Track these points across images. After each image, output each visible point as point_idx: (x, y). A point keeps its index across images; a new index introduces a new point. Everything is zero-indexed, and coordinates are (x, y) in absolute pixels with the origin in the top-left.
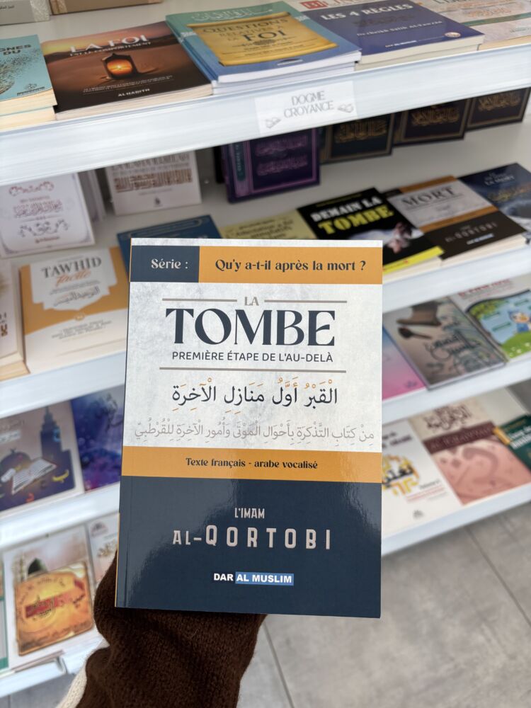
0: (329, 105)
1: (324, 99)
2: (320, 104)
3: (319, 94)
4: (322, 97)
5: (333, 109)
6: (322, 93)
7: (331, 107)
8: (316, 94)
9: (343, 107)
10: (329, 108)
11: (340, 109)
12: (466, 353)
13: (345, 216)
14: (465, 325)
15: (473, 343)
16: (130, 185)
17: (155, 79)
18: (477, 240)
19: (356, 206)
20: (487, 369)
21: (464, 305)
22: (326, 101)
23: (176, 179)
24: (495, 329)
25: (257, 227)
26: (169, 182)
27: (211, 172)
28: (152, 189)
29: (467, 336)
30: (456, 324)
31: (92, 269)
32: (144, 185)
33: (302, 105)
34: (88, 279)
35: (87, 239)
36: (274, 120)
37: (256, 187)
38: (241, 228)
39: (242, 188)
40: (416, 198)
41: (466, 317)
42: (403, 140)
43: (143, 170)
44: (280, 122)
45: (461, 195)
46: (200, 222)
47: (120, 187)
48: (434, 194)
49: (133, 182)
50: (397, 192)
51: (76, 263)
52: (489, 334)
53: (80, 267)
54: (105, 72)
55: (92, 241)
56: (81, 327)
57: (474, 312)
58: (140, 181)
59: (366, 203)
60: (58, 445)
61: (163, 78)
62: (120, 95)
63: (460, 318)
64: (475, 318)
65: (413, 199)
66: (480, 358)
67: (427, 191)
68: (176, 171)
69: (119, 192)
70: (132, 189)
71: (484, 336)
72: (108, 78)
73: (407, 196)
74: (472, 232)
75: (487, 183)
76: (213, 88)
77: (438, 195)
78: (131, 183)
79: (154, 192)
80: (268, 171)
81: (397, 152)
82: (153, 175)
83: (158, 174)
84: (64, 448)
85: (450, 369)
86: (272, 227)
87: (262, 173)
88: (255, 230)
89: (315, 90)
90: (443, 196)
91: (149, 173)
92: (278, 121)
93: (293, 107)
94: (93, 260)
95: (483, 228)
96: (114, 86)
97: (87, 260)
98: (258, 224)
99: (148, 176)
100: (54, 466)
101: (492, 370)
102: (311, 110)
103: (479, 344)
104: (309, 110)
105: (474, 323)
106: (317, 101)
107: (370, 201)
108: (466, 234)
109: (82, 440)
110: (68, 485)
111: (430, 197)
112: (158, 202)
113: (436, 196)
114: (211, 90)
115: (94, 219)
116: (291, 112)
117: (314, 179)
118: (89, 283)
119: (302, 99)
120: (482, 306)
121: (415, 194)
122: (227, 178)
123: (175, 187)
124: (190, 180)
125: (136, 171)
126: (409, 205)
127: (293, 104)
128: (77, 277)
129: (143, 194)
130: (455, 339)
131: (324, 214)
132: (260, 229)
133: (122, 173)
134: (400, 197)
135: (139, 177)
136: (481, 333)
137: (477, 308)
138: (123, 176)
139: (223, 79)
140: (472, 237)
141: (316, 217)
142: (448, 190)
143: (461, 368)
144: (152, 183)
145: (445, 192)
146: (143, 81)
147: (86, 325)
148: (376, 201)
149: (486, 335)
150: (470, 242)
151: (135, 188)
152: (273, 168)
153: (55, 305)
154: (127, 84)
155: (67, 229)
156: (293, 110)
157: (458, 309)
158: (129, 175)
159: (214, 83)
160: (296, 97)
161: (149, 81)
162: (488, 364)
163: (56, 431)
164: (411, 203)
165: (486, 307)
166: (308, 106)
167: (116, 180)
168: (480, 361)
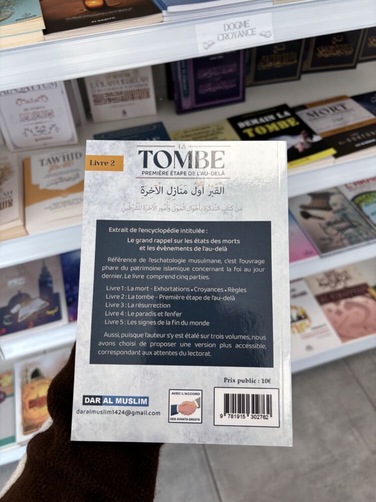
0: (253, 32)
1: (249, 27)
2: (246, 31)
3: (245, 22)
4: (247, 25)
5: (255, 34)
6: (247, 22)
7: (254, 33)
8: (243, 22)
9: (264, 33)
10: (252, 34)
11: (261, 35)
12: (350, 231)
13: (263, 124)
14: (350, 210)
15: (355, 224)
16: (104, 99)
17: (120, 11)
18: (363, 144)
19: (272, 117)
20: (366, 243)
21: (350, 195)
22: (251, 28)
23: (138, 96)
24: (373, 214)
25: (197, 132)
26: (133, 98)
27: (164, 92)
28: (121, 103)
29: (351, 218)
30: (344, 209)
31: (75, 160)
32: (114, 100)
33: (232, 31)
34: (72, 168)
35: (72, 139)
36: (210, 43)
37: (197, 102)
38: (185, 132)
39: (187, 103)
40: (318, 112)
41: (352, 205)
42: (310, 69)
43: (114, 89)
44: (215, 45)
45: (352, 110)
46: (155, 127)
47: (97, 101)
48: (331, 109)
49: (107, 98)
50: (303, 107)
51: (64, 157)
52: (368, 217)
53: (66, 159)
54: (83, 6)
55: (76, 140)
56: (65, 202)
57: (357, 201)
58: (112, 97)
59: (279, 115)
60: (51, 289)
61: (126, 10)
62: (93, 22)
63: (346, 204)
64: (358, 205)
65: (315, 113)
66: (361, 234)
67: (326, 106)
68: (138, 90)
69: (96, 105)
70: (105, 103)
71: (364, 218)
72: (85, 10)
73: (310, 111)
74: (359, 137)
75: (373, 101)
76: (163, 17)
77: (334, 109)
78: (105, 98)
79: (121, 106)
80: (207, 90)
81: (305, 78)
82: (121, 92)
83: (125, 92)
84: (55, 290)
85: (338, 242)
86: (208, 132)
87: (202, 92)
88: (195, 134)
89: (242, 19)
90: (339, 110)
91: (119, 91)
92: (213, 43)
93: (224, 32)
94: (76, 154)
95: (368, 135)
96: (90, 16)
97: (72, 154)
98: (198, 129)
99: (118, 93)
100: (48, 304)
101: (369, 244)
102: (239, 35)
103: (360, 224)
104: (237, 35)
105: (357, 209)
106: (243, 29)
107: (282, 114)
108: (355, 139)
109: (68, 286)
110: (57, 317)
111: (328, 111)
112: (124, 113)
113: (333, 111)
114: (162, 18)
115: (78, 125)
116: (223, 37)
117: (240, 97)
118: (72, 171)
119: (232, 26)
120: (364, 196)
121: (317, 109)
122: (176, 96)
123: (137, 102)
124: (148, 96)
125: (109, 89)
126: (312, 117)
127: (225, 30)
128: (65, 166)
129: (114, 107)
130: (342, 220)
131: (247, 123)
132: (199, 133)
133: (99, 91)
134: (306, 111)
135: (111, 93)
136: (362, 217)
137: (360, 198)
138: (100, 93)
139: (171, 9)
140: (359, 141)
141: (241, 125)
142: (343, 106)
143: (346, 242)
144: (121, 98)
145: (340, 108)
146: (111, 12)
147: (69, 201)
148: (287, 114)
149: (366, 218)
150: (358, 145)
151: (108, 102)
152: (210, 89)
153: (48, 186)
154: (99, 14)
155: (58, 132)
156: (225, 35)
157: (345, 198)
158: (103, 92)
159: (164, 12)
160: (227, 25)
161: (115, 11)
162: (366, 239)
163: (49, 279)
164: (313, 116)
165: (367, 197)
166: (237, 32)
167: (94, 96)
168: (360, 237)
